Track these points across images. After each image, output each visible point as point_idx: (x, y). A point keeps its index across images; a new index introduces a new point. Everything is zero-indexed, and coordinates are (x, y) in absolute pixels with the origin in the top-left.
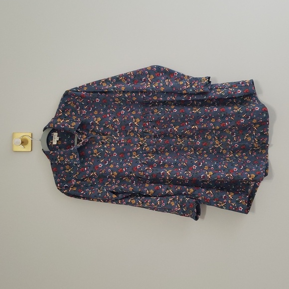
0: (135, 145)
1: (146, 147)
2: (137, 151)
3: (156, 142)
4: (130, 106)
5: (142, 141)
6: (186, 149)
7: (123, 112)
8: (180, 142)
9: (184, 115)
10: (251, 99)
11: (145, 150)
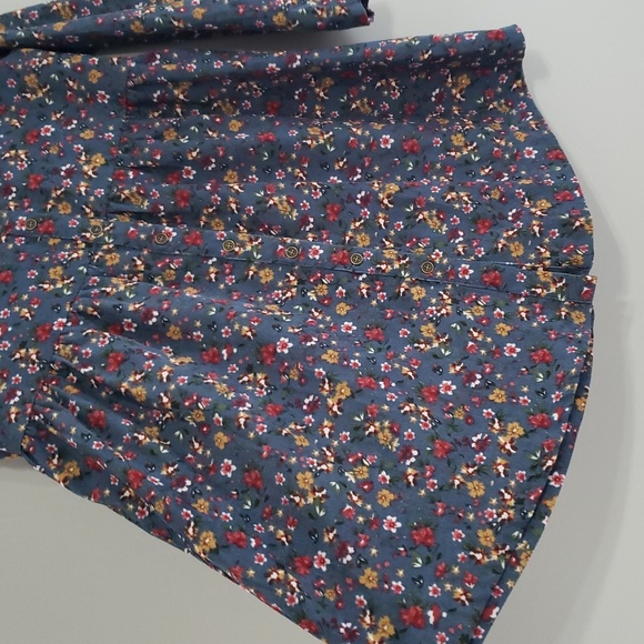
0: (65, 241)
1: (109, 251)
2: (68, 267)
3: (150, 238)
4: (78, 110)
5: (95, 230)
6: (266, 276)
7: (48, 130)
8: (247, 244)
9: (272, 154)
10: (512, 107)
11: (101, 262)
